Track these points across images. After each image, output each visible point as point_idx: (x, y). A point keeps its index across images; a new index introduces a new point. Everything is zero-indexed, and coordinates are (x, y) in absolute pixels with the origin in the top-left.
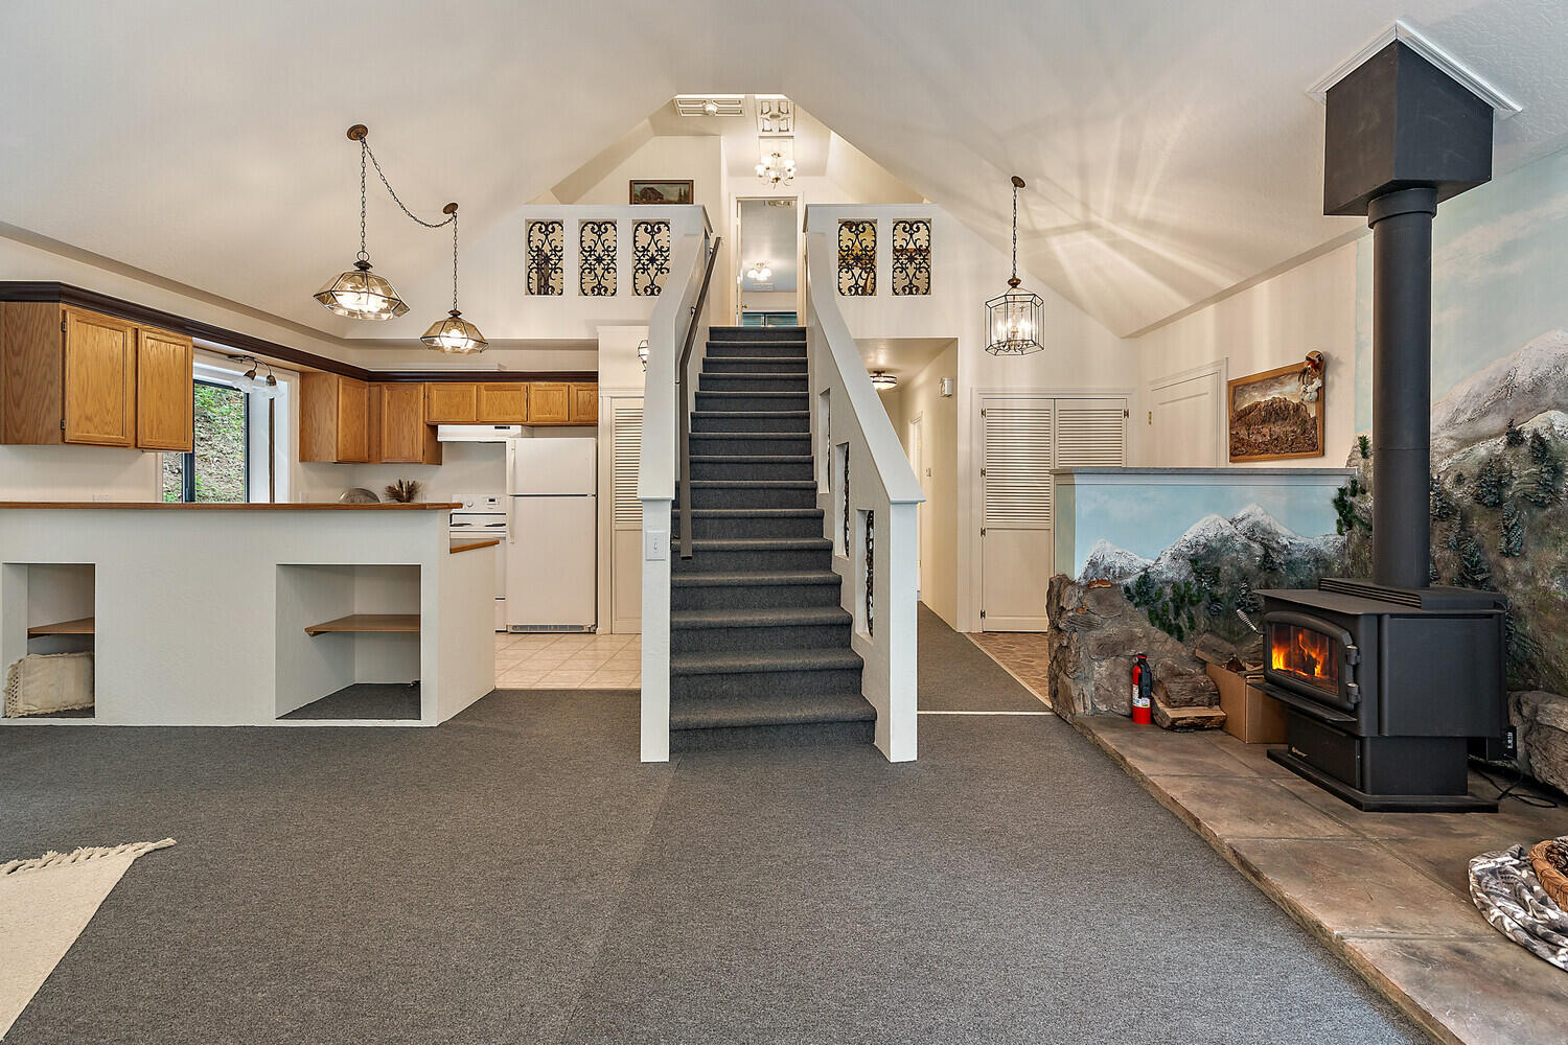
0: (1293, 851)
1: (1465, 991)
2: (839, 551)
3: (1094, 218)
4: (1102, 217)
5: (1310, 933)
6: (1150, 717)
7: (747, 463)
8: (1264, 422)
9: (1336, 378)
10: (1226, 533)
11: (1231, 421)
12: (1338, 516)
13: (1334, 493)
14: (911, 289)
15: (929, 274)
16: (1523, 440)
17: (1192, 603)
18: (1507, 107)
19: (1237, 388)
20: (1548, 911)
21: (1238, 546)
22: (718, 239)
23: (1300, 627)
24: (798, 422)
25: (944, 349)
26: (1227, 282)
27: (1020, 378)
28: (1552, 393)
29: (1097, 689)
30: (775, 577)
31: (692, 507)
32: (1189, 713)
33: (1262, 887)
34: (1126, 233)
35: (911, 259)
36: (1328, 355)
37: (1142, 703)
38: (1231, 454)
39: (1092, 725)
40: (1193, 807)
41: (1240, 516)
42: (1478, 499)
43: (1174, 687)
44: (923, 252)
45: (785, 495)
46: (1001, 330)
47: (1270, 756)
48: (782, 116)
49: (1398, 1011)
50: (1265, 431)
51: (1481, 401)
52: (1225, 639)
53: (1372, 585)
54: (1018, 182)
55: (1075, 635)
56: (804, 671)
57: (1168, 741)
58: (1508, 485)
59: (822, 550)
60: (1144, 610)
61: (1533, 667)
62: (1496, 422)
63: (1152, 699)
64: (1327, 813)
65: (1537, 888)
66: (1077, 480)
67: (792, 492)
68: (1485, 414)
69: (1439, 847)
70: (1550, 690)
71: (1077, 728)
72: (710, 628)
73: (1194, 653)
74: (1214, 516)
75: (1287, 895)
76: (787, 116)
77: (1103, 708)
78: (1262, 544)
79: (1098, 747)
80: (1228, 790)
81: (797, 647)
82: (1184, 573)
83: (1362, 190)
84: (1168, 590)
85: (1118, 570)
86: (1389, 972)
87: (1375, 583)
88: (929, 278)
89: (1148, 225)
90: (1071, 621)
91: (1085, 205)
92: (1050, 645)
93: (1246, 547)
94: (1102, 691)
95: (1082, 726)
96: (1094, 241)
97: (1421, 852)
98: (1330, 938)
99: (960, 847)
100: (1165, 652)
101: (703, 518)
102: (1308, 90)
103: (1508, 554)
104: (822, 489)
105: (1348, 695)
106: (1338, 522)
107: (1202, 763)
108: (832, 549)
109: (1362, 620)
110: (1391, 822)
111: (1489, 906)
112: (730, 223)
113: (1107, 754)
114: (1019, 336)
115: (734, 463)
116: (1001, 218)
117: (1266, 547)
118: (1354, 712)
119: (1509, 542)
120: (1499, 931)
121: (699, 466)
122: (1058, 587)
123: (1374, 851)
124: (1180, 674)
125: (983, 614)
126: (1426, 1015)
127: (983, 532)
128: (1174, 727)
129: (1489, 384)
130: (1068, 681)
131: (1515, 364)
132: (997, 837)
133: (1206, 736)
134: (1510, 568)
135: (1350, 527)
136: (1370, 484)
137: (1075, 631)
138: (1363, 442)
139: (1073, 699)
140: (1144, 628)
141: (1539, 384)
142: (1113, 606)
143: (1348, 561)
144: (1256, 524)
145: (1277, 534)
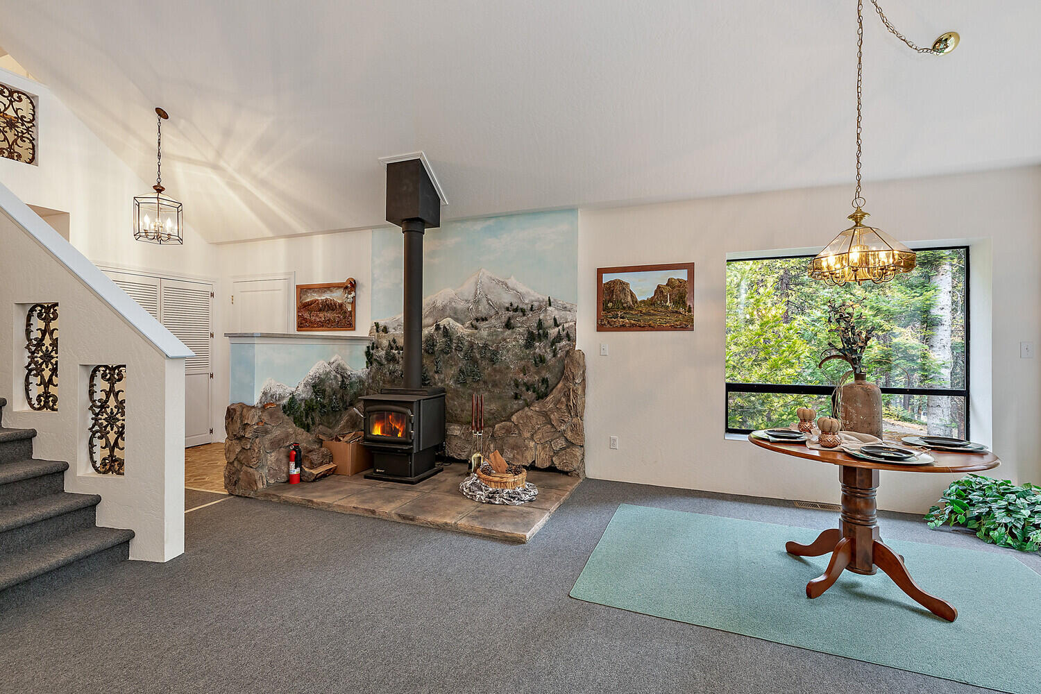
0: (415, 506)
2: (19, 406)
3: (222, 163)
4: (229, 166)
5: (443, 528)
6: (301, 479)
8: (320, 310)
9: (361, 293)
10: (328, 370)
11: (298, 308)
12: (366, 360)
13: (365, 349)
14: (11, 153)
15: (34, 147)
16: (440, 328)
17: (313, 410)
18: (444, 201)
19: (302, 290)
20: (489, 489)
21: (332, 377)
23: (391, 411)
26: (301, 229)
28: (448, 311)
29: (269, 471)
32: (322, 469)
34: (244, 181)
35: (11, 124)
36: (358, 281)
37: (296, 471)
38: (298, 326)
39: (273, 492)
40: (365, 506)
41: (332, 361)
42: (427, 351)
43: (315, 457)
44: (29, 124)
47: (366, 477)
50: (321, 315)
51: (425, 311)
52: (328, 426)
53: (404, 389)
54: (162, 114)
55: (257, 440)
57: (320, 486)
58: (436, 345)
60: (292, 418)
63: (302, 467)
64: (407, 490)
65: (483, 484)
66: (256, 341)
69: (445, 487)
71: (261, 498)
73: (316, 437)
74: (322, 362)
77: (272, 481)
78: (341, 375)
79: (287, 503)
80: (368, 495)
82: (310, 394)
84: (303, 405)
85: (278, 396)
86: (473, 526)
88: (34, 149)
89: (263, 183)
90: (256, 431)
91: (219, 154)
93: (336, 377)
94: (272, 472)
95: (267, 495)
96: (216, 177)
97: (442, 490)
98: (451, 526)
100: (304, 439)
102: (379, 159)
103: (437, 372)
105: (410, 437)
106: (367, 362)
107: (346, 490)
108: (2, 407)
109: (415, 403)
111: (474, 496)
113: (295, 504)
117: (343, 377)
118: (411, 444)
119: (437, 368)
120: (481, 501)
123: (432, 495)
124: (312, 450)
126: (490, 531)
130: (252, 470)
133: (331, 479)
134: (437, 377)
135: (371, 364)
136: (381, 344)
137: (257, 437)
138: (377, 325)
139: (255, 481)
140: (294, 428)
141: (444, 307)
142: (278, 418)
143: (370, 381)
144: (339, 365)
145: (346, 369)
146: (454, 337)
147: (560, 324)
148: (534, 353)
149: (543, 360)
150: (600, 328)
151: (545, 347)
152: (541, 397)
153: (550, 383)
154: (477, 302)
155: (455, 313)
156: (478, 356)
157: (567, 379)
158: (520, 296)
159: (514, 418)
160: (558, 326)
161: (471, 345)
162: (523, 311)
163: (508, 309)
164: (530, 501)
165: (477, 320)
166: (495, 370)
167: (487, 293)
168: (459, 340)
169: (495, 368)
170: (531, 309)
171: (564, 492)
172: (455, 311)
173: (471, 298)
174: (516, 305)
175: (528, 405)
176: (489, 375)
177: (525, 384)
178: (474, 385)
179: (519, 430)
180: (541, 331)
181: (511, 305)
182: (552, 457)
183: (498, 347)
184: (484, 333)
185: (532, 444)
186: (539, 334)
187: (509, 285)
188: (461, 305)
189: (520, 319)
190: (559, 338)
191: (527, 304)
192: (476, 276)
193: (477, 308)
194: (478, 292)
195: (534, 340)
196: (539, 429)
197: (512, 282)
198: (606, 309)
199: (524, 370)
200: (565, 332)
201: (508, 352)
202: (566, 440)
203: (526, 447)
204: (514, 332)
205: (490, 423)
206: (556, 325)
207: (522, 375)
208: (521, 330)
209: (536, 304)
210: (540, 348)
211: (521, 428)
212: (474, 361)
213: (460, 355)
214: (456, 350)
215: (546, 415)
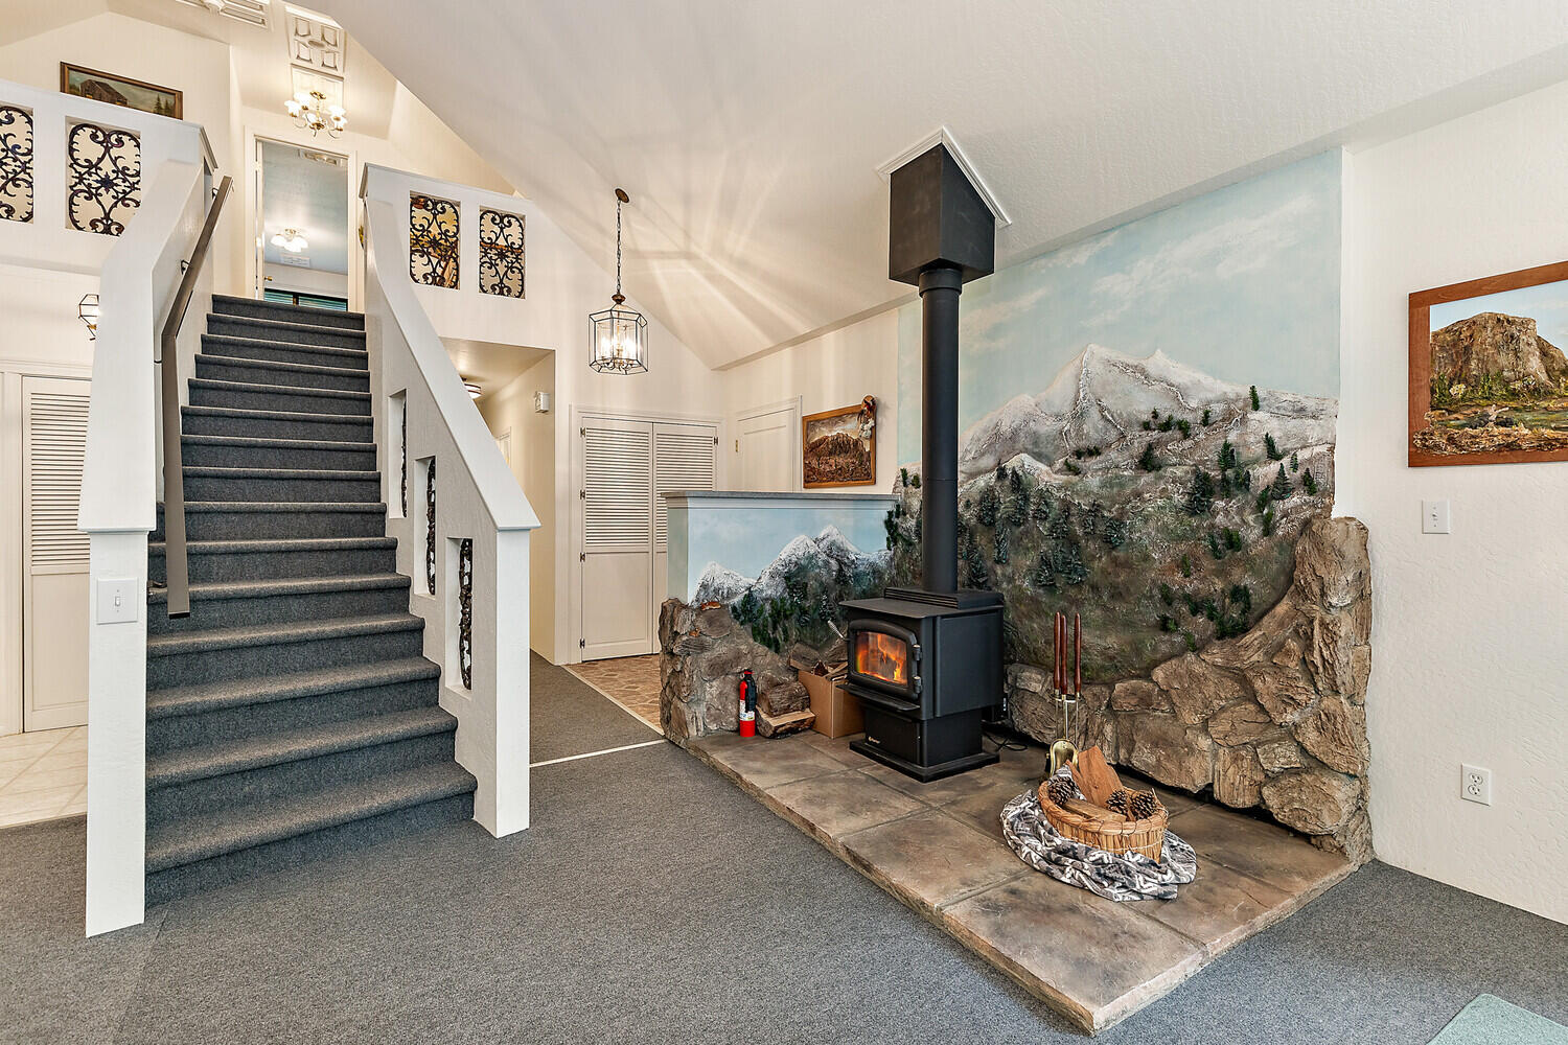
0: (889, 836)
1: (1025, 927)
2: (419, 588)
3: (694, 249)
4: (702, 249)
5: (914, 911)
6: (755, 729)
7: (281, 478)
8: (830, 454)
9: (884, 420)
10: (812, 552)
11: (805, 453)
12: (887, 535)
13: (885, 516)
14: (501, 289)
15: (522, 276)
16: (1006, 475)
17: (786, 617)
18: (1004, 220)
19: (810, 423)
20: (1055, 839)
21: (820, 563)
22: (226, 182)
23: (883, 634)
24: (356, 429)
25: (538, 361)
26: (803, 328)
27: (619, 399)
28: (1023, 441)
29: (708, 709)
30: (328, 628)
31: (188, 540)
32: (787, 719)
33: (872, 878)
34: (723, 268)
35: (502, 256)
36: (879, 400)
37: (748, 716)
38: (805, 481)
39: (705, 746)
40: (806, 813)
41: (821, 536)
42: (980, 519)
43: (775, 697)
44: (518, 252)
45: (339, 521)
46: (606, 347)
47: (853, 747)
48: (327, 47)
49: (987, 963)
50: (832, 461)
51: (981, 443)
52: (810, 646)
53: (922, 592)
54: (622, 196)
55: (689, 660)
56: (374, 747)
57: (772, 749)
58: (998, 509)
59: (394, 588)
60: (748, 627)
61: (1013, 646)
62: (989, 461)
63: (756, 711)
64: (903, 791)
65: (1045, 822)
66: (690, 503)
67: (350, 517)
68: (983, 454)
69: (978, 802)
70: (1022, 662)
71: (691, 752)
72: (221, 709)
73: (789, 662)
74: (803, 537)
75: (895, 881)
76: (334, 49)
77: (713, 727)
78: (837, 560)
80: (830, 788)
81: (362, 715)
82: (780, 589)
83: (918, 263)
84: (768, 607)
85: (726, 591)
86: (977, 930)
87: (924, 590)
88: (522, 280)
89: (742, 264)
90: (686, 645)
91: (687, 235)
92: (663, 671)
93: (827, 563)
94: (713, 711)
95: (697, 749)
96: (693, 271)
97: (967, 810)
98: (931, 912)
99: (593, 926)
100: (766, 664)
101: (206, 554)
102: (878, 168)
103: (998, 562)
104: (394, 512)
105: (914, 686)
106: (888, 539)
107: (804, 766)
108: (408, 587)
109: (923, 622)
110: (944, 789)
111: (1021, 845)
112: (245, 169)
113: (722, 775)
114: (624, 355)
115: (259, 478)
116: (602, 231)
117: (840, 562)
118: (917, 701)
119: (999, 552)
120: (1029, 864)
121: (196, 483)
122: (669, 614)
123: (940, 818)
124: (778, 685)
125: (582, 644)
126: (1009, 961)
127: (582, 557)
128: (777, 734)
129: (985, 431)
130: (681, 705)
131: (1000, 417)
132: (633, 900)
133: (802, 738)
134: (999, 572)
135: (896, 544)
136: (909, 508)
137: (689, 655)
138: (904, 472)
139: (686, 723)
140: (749, 644)
141: (1015, 433)
142: (722, 626)
143: (894, 572)
144: (833, 543)
145: (847, 550)
146: (1033, 491)
147: (1286, 452)
148: (1213, 526)
149: (1233, 542)
150: (1421, 455)
151: (1240, 511)
152: (1231, 631)
153: (1254, 599)
154: (1079, 416)
155: (1036, 444)
156: (1080, 532)
157: (1303, 593)
158: (1176, 392)
159: (1159, 674)
160: (1278, 458)
161: (1067, 507)
162: (1185, 429)
163: (1146, 426)
164: (1161, 899)
165: (1079, 454)
166: (1115, 561)
167: (1099, 391)
168: (1041, 497)
169: (1116, 558)
170: (1206, 422)
171: (1277, 896)
172: (1036, 439)
173: (1067, 409)
174: (1166, 415)
175: (1197, 648)
176: (1103, 571)
177: (1187, 598)
178: (1072, 592)
179: (1172, 704)
180: (1230, 473)
181: (1155, 415)
182: (1260, 785)
183: (1123, 512)
184: (1093, 481)
185: (1204, 743)
186: (1225, 480)
187: (1152, 370)
188: (1047, 427)
189: (1175, 445)
190: (1281, 488)
191: (1193, 410)
192: (1077, 362)
193: (1079, 430)
194: (1082, 396)
195: (1212, 493)
196: (1223, 709)
197: (1158, 363)
198: (1442, 402)
199: (1185, 565)
200: (1300, 472)
201: (1146, 522)
202: (1303, 750)
203: (1188, 745)
204: (1161, 477)
205: (1106, 676)
206: (1273, 453)
207: (1179, 576)
208: (1179, 472)
209: (1217, 409)
210: (1226, 513)
211: (1176, 700)
212: (1071, 541)
213: (1044, 528)
214: (1034, 517)
215: (1242, 679)
